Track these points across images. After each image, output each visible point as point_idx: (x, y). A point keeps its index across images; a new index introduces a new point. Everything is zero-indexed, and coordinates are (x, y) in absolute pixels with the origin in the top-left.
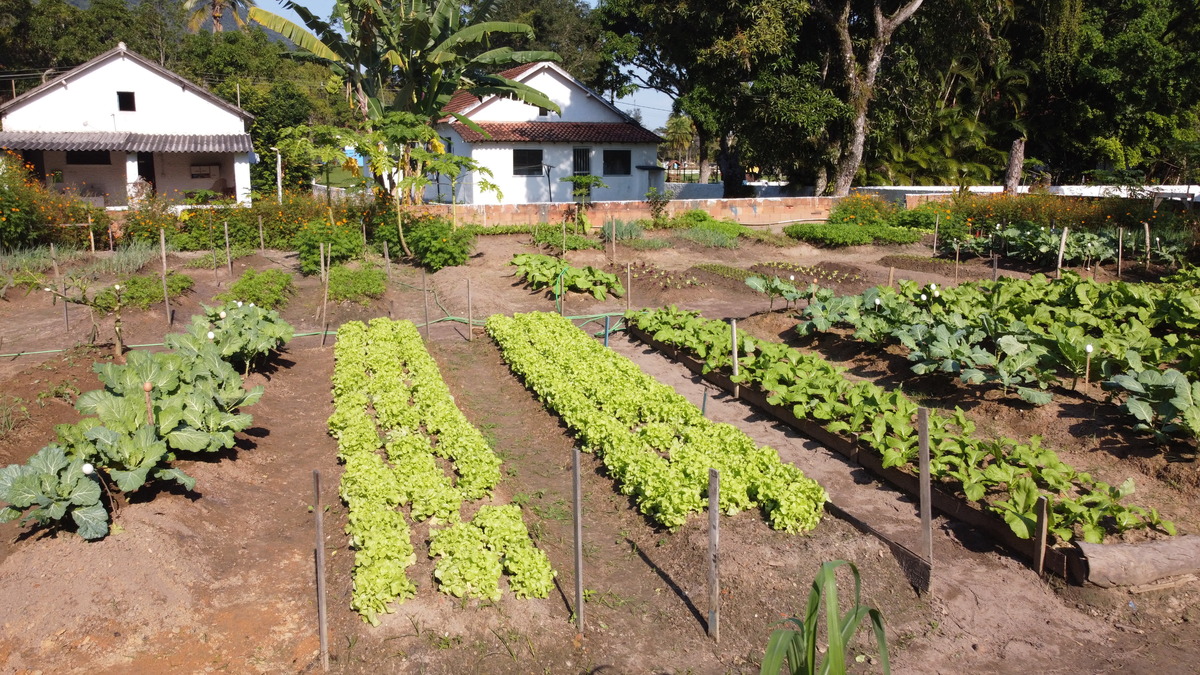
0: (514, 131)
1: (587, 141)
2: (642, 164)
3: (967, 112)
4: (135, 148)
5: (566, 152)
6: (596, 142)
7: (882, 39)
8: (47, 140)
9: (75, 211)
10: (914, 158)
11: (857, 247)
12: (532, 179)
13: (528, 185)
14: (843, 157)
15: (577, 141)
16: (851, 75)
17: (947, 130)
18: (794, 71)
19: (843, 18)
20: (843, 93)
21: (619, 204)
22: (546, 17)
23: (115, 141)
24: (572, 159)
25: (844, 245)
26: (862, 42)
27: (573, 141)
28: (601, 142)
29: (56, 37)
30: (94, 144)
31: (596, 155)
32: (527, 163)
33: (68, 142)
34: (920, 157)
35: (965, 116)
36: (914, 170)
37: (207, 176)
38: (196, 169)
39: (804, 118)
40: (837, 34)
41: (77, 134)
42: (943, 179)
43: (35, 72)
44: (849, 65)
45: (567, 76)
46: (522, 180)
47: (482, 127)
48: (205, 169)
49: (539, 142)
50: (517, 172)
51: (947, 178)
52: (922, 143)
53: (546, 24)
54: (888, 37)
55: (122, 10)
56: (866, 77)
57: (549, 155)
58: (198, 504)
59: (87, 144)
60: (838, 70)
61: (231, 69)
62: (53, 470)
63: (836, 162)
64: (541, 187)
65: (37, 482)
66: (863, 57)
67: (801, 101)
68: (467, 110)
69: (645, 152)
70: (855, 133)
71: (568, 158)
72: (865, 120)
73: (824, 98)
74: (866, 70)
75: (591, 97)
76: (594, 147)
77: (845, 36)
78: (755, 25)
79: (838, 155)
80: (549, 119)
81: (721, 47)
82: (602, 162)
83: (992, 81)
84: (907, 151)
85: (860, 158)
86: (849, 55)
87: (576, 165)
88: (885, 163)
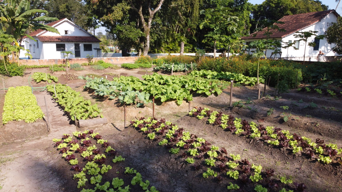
0: (56, 39)
1: (78, 41)
2: (95, 48)
3: (182, 34)
5: (72, 44)
6: (81, 42)
7: (151, 16)
10: (169, 46)
11: (135, 69)
12: (62, 52)
13: (61, 54)
14: (145, 46)
15: (75, 41)
16: (144, 25)
17: (177, 39)
18: (129, 24)
19: (140, 10)
20: (143, 30)
21: (79, 59)
22: (70, 6)
24: (74, 46)
25: (132, 69)
26: (146, 17)
27: (74, 41)
28: (82, 42)
31: (81, 45)
32: (60, 47)
34: (171, 46)
35: (181, 35)
36: (169, 49)
39: (132, 36)
40: (139, 15)
42: (176, 51)
44: (143, 23)
45: (73, 23)
46: (59, 52)
47: (47, 37)
49: (64, 42)
50: (57, 50)
51: (178, 51)
52: (171, 42)
53: (70, 8)
54: (153, 16)
56: (148, 26)
57: (67, 45)
60: (141, 24)
63: (143, 47)
66: (147, 21)
67: (130, 32)
68: (42, 32)
69: (96, 45)
70: (147, 40)
71: (73, 46)
72: (150, 37)
73: (137, 31)
74: (148, 24)
75: (80, 29)
76: (80, 43)
77: (141, 15)
78: (114, 12)
79: (143, 46)
80: (68, 35)
81: (105, 17)
82: (83, 47)
83: (187, 27)
84: (167, 44)
85: (149, 46)
86: (143, 20)
87: (76, 48)
88: (162, 48)
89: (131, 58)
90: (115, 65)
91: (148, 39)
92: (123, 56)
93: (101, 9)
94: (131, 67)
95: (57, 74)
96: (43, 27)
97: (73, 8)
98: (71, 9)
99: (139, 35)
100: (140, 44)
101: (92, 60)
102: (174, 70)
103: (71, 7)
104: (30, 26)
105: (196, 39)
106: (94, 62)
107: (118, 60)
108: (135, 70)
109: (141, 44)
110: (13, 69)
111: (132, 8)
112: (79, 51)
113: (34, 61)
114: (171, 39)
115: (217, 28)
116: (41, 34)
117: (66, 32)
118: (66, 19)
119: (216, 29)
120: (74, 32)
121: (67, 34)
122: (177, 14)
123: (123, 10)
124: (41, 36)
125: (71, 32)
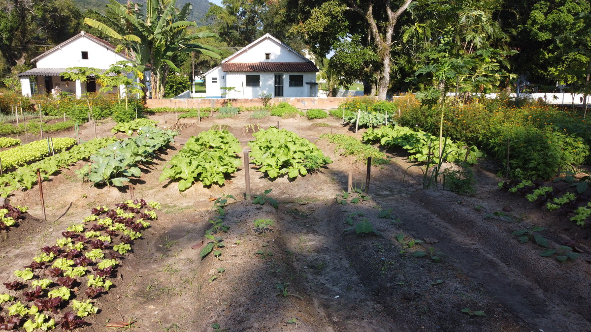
0: (248, 67)
1: (280, 71)
2: (308, 81)
5: (271, 76)
7: (392, 22)
12: (255, 88)
13: (253, 91)
14: (381, 78)
16: (377, 40)
19: (368, 13)
20: (375, 49)
21: (248, 100)
24: (274, 79)
26: (383, 24)
27: (274, 71)
28: (287, 72)
31: (286, 78)
32: (253, 81)
40: (367, 21)
44: (376, 35)
45: (277, 41)
46: (250, 88)
47: (236, 65)
49: (260, 71)
50: (247, 85)
54: (395, 21)
56: (386, 40)
57: (263, 77)
60: (373, 38)
63: (378, 81)
64: (259, 92)
68: (230, 57)
69: (310, 76)
70: (384, 68)
71: (271, 78)
73: (363, 51)
75: (289, 50)
76: (284, 73)
77: (371, 21)
79: (379, 77)
80: (270, 61)
81: (294, 29)
82: (289, 80)
86: (375, 30)
87: (276, 82)
89: (340, 100)
91: (387, 65)
96: (198, 49)
100: (373, 73)
101: (270, 101)
104: (181, 48)
106: (272, 105)
109: (375, 75)
111: (352, 9)
112: (282, 87)
115: (446, 39)
116: (229, 61)
117: (268, 56)
118: (268, 35)
119: (444, 41)
120: (279, 56)
121: (269, 59)
123: (330, 14)
124: (229, 62)
125: (275, 55)
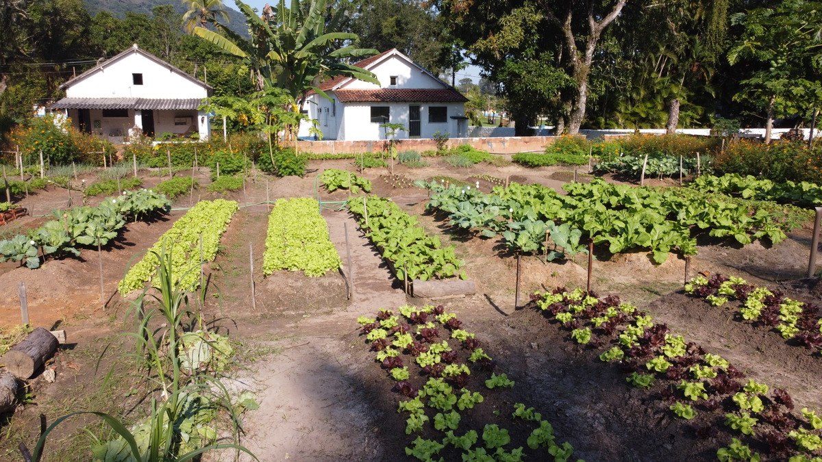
0: (372, 95)
1: (417, 101)
2: (454, 115)
3: (675, 80)
4: (140, 107)
5: (404, 108)
6: (423, 102)
7: (594, 36)
8: (91, 103)
9: (96, 145)
10: (637, 110)
13: (380, 129)
14: (573, 111)
15: (411, 101)
16: (574, 59)
17: (659, 92)
18: (537, 57)
19: (567, 23)
20: (570, 71)
21: (416, 141)
22: (403, 21)
23: (129, 104)
24: (408, 112)
25: (538, 166)
26: (582, 38)
27: (408, 101)
28: (427, 102)
29: (105, 38)
30: (117, 105)
31: (424, 110)
32: (379, 115)
33: (103, 104)
34: (641, 110)
35: (672, 82)
36: (637, 118)
37: (185, 123)
38: (177, 120)
40: (564, 34)
41: (109, 99)
42: (657, 124)
43: (93, 60)
44: (573, 52)
45: (408, 59)
46: (377, 125)
47: (353, 93)
48: (183, 120)
49: (387, 102)
50: (373, 121)
51: (660, 124)
52: (644, 100)
53: (403, 25)
54: (598, 34)
55: (145, 21)
56: (585, 60)
57: (394, 109)
58: (83, 264)
59: (113, 105)
60: (567, 56)
61: (210, 56)
62: (21, 243)
63: (569, 114)
65: (13, 247)
66: (582, 47)
67: (539, 76)
68: (344, 82)
69: (456, 108)
70: (579, 96)
71: (405, 112)
72: (587, 87)
73: (556, 74)
74: (585, 55)
75: (424, 73)
76: (423, 104)
77: (569, 34)
78: (502, 30)
79: (570, 109)
80: (396, 86)
81: (480, 44)
82: (428, 114)
83: (690, 60)
84: (633, 106)
85: (584, 111)
86: (573, 46)
87: (411, 117)
88: (618, 114)
89: (538, 141)
90: (497, 156)
91: (583, 93)
92: (516, 135)
93: (472, 24)
94: (536, 163)
95: (369, 173)
96: (346, 71)
97: (410, 26)
98: (405, 27)
99: (560, 85)
100: (562, 104)
101: (446, 143)
102: (648, 173)
103: (406, 24)
104: (323, 69)
105: (714, 91)
106: (449, 148)
107: (507, 144)
108: (544, 170)
109: (565, 106)
110: (285, 160)
111: (547, 18)
112: (419, 123)
113: (325, 145)
114: (642, 93)
115: (780, 61)
116: (342, 87)
117: (393, 79)
118: (394, 51)
119: (777, 63)
120: (409, 80)
121: (395, 84)
122: (665, 27)
123: (524, 24)
124: (342, 89)
125: (404, 79)
